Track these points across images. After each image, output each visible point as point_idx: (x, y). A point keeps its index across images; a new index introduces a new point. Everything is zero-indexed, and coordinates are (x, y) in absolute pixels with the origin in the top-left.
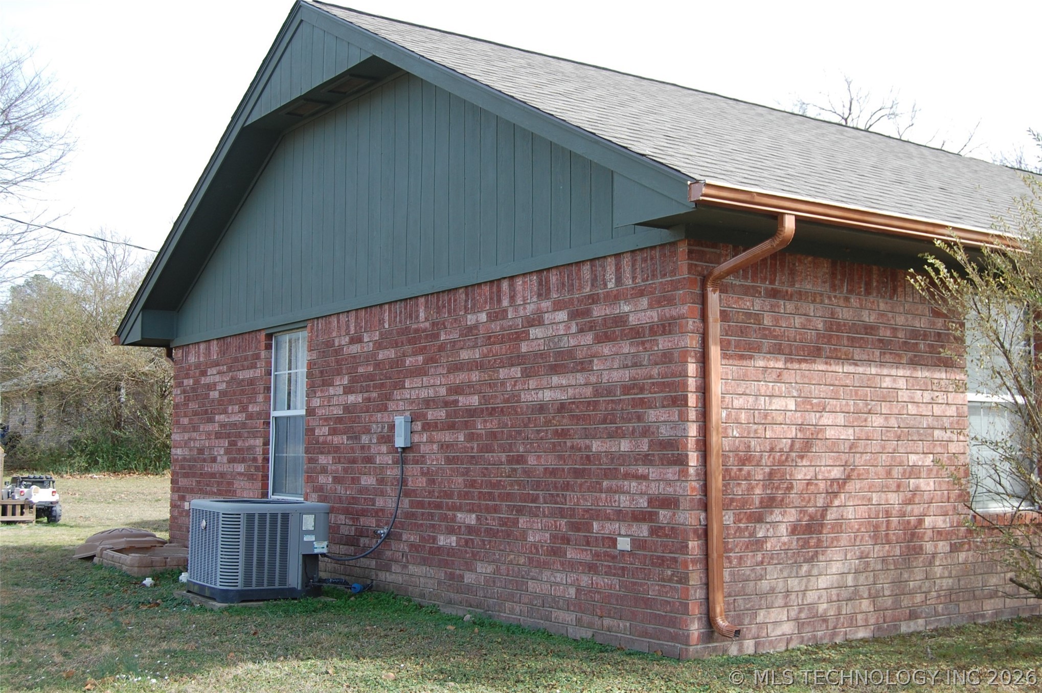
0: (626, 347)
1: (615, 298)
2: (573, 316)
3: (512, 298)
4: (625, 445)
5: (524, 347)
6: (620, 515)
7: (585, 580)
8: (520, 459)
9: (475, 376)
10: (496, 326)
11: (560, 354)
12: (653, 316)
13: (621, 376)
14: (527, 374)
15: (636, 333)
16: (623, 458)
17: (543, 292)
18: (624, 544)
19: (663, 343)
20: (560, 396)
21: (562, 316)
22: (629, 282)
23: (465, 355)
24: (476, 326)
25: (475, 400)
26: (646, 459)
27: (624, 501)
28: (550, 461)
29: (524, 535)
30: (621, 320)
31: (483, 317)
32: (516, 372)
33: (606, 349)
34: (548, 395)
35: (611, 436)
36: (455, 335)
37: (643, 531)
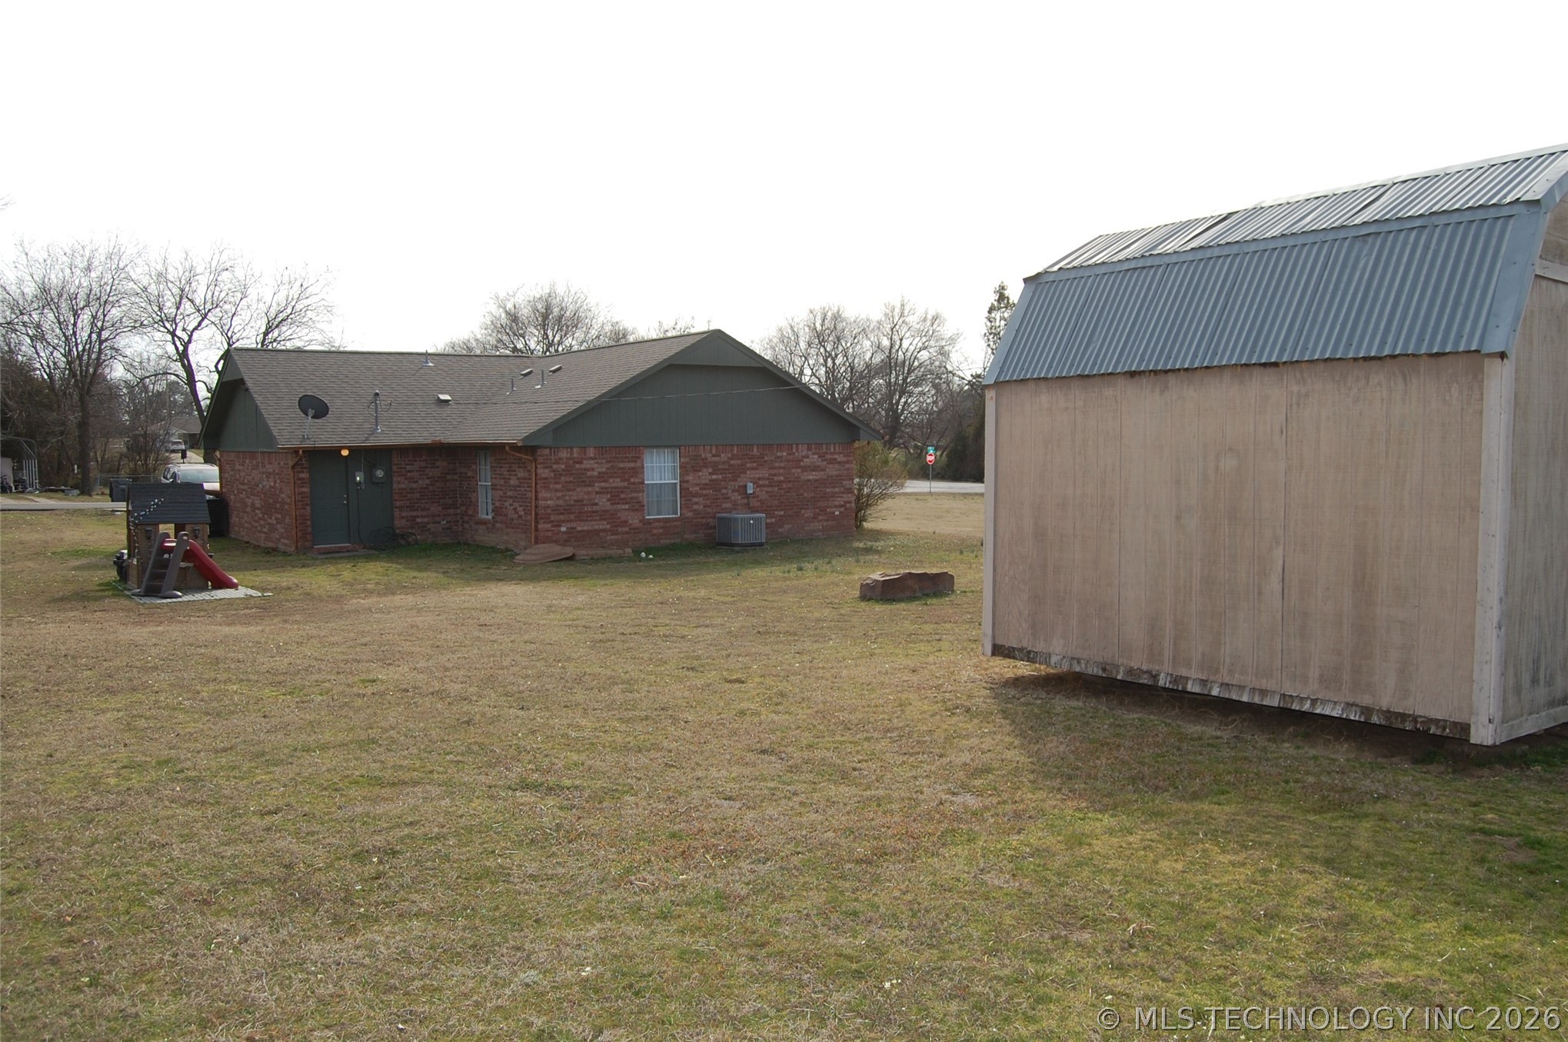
0: (836, 466)
1: (834, 453)
2: (819, 457)
3: (797, 450)
4: (837, 490)
5: (802, 464)
6: (835, 506)
7: (825, 524)
8: (802, 494)
9: (781, 471)
10: (791, 457)
11: (816, 467)
12: (845, 459)
13: (835, 473)
14: (803, 471)
15: (839, 463)
16: (836, 493)
17: (809, 449)
18: (837, 513)
19: (847, 466)
20: (815, 477)
21: (816, 456)
22: (837, 450)
23: (777, 465)
24: (782, 457)
25: (782, 478)
26: (843, 493)
27: (837, 503)
28: (812, 495)
29: (803, 515)
30: (835, 459)
31: (785, 454)
32: (799, 470)
33: (831, 466)
34: (811, 477)
35: (833, 487)
36: (773, 458)
37: (843, 509)
